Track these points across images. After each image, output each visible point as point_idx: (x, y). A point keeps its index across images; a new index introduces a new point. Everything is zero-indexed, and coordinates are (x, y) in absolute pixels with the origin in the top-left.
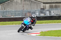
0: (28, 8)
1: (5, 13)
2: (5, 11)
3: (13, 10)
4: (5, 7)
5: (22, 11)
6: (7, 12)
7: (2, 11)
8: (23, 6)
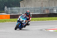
0: (46, 6)
1: (25, 10)
2: (25, 8)
3: (33, 8)
4: (24, 4)
5: (41, 8)
6: (26, 9)
7: (22, 8)
8: (42, 4)
